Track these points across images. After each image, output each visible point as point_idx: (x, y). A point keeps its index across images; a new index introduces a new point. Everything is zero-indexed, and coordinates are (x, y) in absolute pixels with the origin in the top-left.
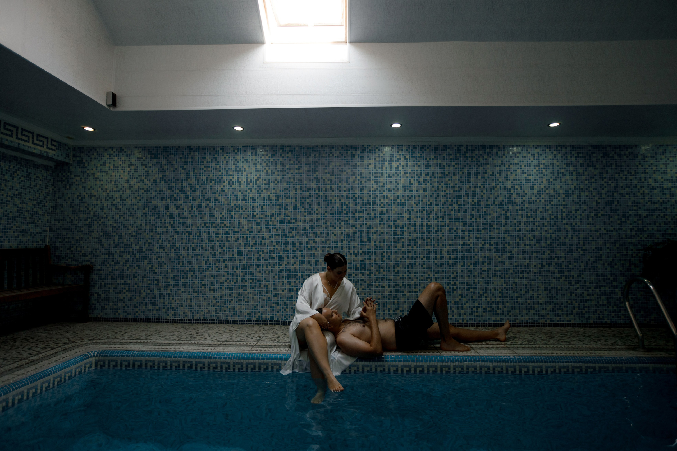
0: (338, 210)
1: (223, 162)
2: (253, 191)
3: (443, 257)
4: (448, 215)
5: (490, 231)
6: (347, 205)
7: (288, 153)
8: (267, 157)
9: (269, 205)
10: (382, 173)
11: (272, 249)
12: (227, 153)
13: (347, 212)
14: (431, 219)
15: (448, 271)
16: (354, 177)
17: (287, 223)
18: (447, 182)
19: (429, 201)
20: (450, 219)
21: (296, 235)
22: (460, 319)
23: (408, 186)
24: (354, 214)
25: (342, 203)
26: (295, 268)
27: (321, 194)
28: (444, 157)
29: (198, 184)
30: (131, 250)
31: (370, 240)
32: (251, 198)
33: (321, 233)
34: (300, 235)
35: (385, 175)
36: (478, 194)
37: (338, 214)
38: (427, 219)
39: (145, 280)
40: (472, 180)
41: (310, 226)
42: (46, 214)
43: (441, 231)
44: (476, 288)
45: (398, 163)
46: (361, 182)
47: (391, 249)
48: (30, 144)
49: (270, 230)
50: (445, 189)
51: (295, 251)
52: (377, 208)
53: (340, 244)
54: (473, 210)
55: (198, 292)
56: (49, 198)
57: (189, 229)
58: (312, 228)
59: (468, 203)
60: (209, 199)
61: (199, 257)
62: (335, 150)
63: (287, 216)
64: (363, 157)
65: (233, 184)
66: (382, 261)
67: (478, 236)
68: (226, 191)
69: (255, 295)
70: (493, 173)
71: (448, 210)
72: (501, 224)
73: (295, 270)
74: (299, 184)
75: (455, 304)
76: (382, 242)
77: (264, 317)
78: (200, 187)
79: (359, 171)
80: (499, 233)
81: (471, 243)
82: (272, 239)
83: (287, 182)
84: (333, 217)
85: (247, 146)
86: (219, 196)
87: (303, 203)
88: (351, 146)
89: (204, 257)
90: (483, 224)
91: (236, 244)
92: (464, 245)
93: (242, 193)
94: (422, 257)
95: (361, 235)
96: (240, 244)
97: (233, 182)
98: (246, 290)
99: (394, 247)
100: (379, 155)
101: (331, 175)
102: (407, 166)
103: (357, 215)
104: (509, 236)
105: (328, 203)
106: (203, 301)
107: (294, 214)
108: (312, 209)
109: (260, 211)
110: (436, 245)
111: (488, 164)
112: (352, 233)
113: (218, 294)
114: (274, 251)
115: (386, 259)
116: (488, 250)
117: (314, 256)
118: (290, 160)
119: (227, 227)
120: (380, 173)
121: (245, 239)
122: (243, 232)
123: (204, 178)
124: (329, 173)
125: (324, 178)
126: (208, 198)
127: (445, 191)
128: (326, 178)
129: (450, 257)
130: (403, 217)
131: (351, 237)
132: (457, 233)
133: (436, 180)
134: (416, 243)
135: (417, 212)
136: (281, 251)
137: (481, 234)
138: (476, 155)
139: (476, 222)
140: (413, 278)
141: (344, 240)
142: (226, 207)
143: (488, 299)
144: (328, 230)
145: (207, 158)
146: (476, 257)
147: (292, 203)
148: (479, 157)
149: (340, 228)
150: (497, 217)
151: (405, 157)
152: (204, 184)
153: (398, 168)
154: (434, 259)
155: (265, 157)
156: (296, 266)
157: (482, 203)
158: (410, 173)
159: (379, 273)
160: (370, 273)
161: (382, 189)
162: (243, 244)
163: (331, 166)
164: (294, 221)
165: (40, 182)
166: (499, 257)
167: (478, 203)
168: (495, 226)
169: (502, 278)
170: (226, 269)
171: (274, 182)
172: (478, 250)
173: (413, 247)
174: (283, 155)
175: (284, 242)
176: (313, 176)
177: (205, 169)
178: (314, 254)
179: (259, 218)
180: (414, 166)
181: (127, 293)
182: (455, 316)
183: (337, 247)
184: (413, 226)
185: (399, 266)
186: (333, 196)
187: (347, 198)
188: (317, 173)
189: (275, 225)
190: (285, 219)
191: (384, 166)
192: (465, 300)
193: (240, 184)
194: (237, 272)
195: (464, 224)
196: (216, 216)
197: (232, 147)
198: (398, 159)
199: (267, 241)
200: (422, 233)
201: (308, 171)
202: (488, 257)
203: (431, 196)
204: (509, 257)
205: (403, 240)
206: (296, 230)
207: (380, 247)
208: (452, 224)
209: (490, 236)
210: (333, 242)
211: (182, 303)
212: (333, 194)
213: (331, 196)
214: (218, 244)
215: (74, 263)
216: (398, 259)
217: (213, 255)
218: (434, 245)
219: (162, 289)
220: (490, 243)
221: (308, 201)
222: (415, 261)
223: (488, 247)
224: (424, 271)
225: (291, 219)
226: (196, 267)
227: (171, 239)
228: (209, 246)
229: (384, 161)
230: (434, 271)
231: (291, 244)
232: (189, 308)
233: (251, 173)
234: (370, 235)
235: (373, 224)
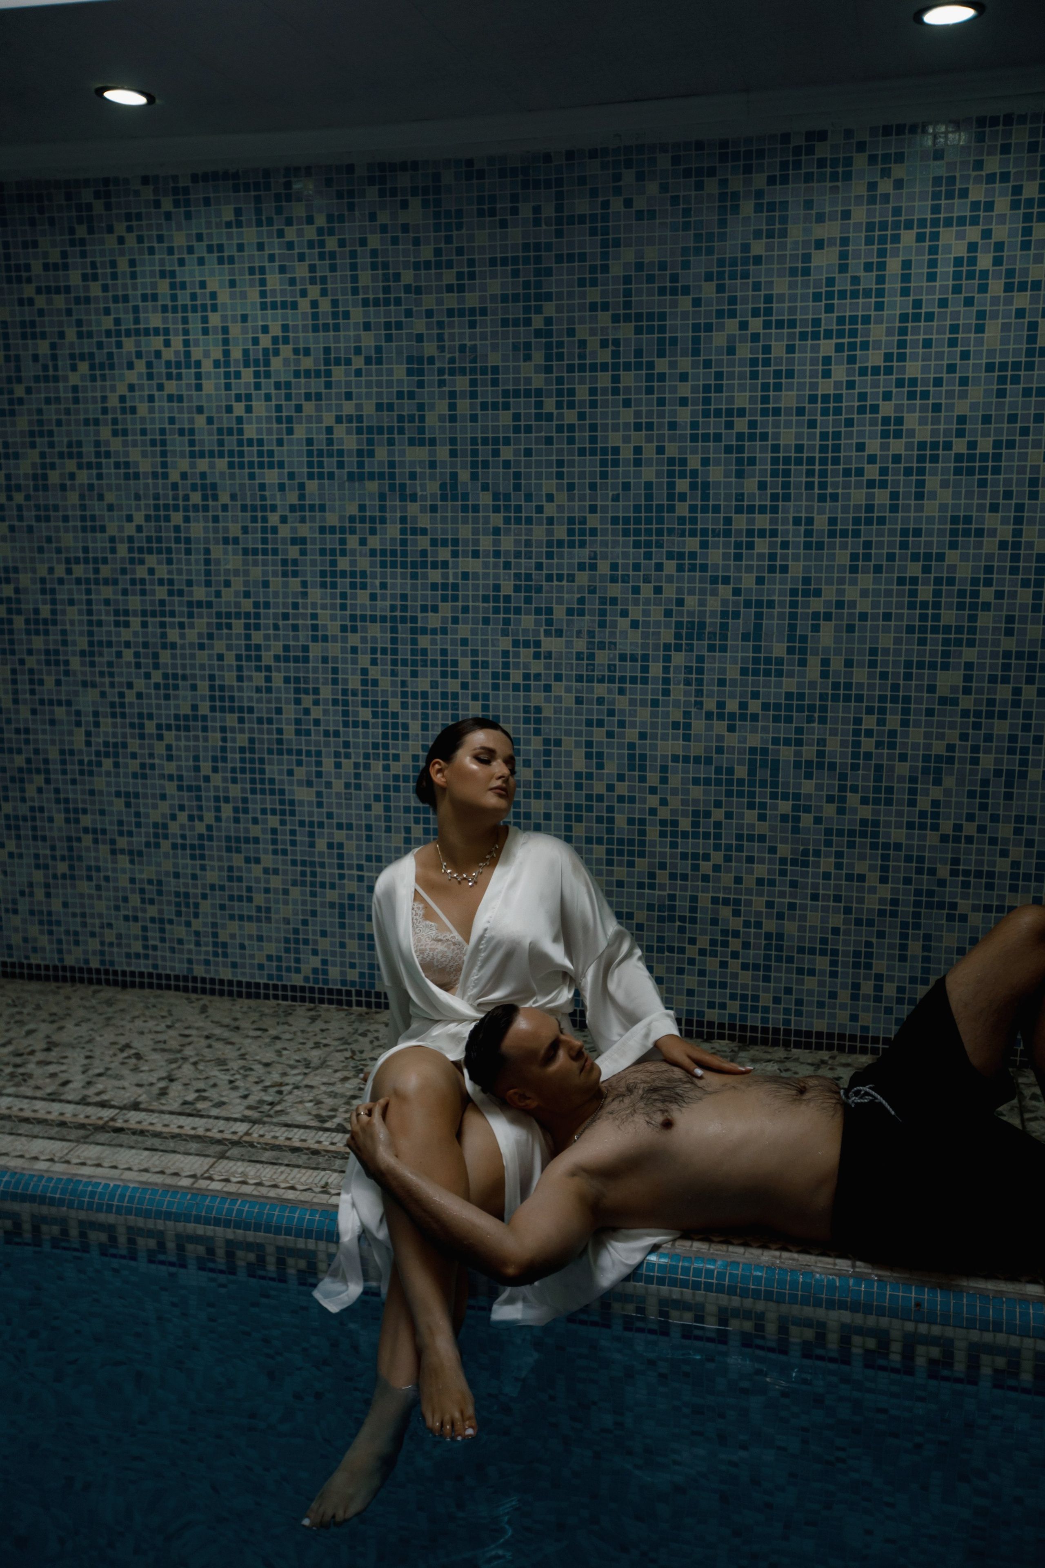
0: (649, 497)
1: (113, 264)
2: (259, 407)
6: (694, 473)
7: (405, 204)
8: (311, 232)
9: (331, 475)
10: (881, 292)
11: (354, 682)
13: (693, 509)
17: (414, 564)
21: (455, 620)
24: (728, 521)
25: (671, 461)
27: (570, 417)
31: (803, 651)
32: (250, 442)
33: (570, 612)
34: (475, 621)
37: (649, 521)
41: (518, 576)
47: (907, 699)
49: (343, 595)
52: (847, 486)
53: (656, 669)
58: (529, 589)
60: (74, 450)
61: (60, 712)
62: (640, 175)
63: (414, 531)
65: (170, 376)
66: (856, 755)
68: (143, 409)
74: (463, 370)
76: (861, 663)
79: (757, 287)
82: (354, 639)
83: (410, 359)
84: (626, 533)
86: (115, 433)
87: (486, 464)
93: (210, 420)
95: (758, 627)
96: (221, 657)
97: (168, 363)
99: (919, 688)
101: (616, 319)
103: (740, 522)
105: (604, 463)
107: (444, 520)
108: (529, 497)
109: (293, 509)
112: (714, 613)
114: (365, 693)
115: (879, 744)
117: (538, 721)
119: (161, 581)
120: (868, 293)
123: (43, 348)
124: (605, 308)
125: (582, 332)
126: (70, 444)
128: (593, 332)
131: (712, 636)
140: (1006, 841)
141: (678, 648)
144: (603, 601)
147: (433, 465)
149: (658, 590)
152: (46, 379)
155: (300, 234)
159: (842, 810)
160: (796, 808)
164: (444, 554)
170: (171, 768)
171: (348, 362)
173: (1017, 691)
175: (405, 651)
178: (538, 710)
179: (294, 541)
185: (938, 782)
186: (627, 426)
187: (695, 438)
189: (364, 574)
190: (404, 542)
193: (198, 376)
199: (334, 649)
205: (969, 654)
206: (456, 598)
207: (848, 686)
210: (623, 658)
212: (628, 416)
213: (616, 428)
216: (938, 748)
217: (113, 704)
221: (506, 453)
222: (1024, 763)
225: (434, 543)
228: (93, 664)
234: (803, 626)
235: (819, 569)
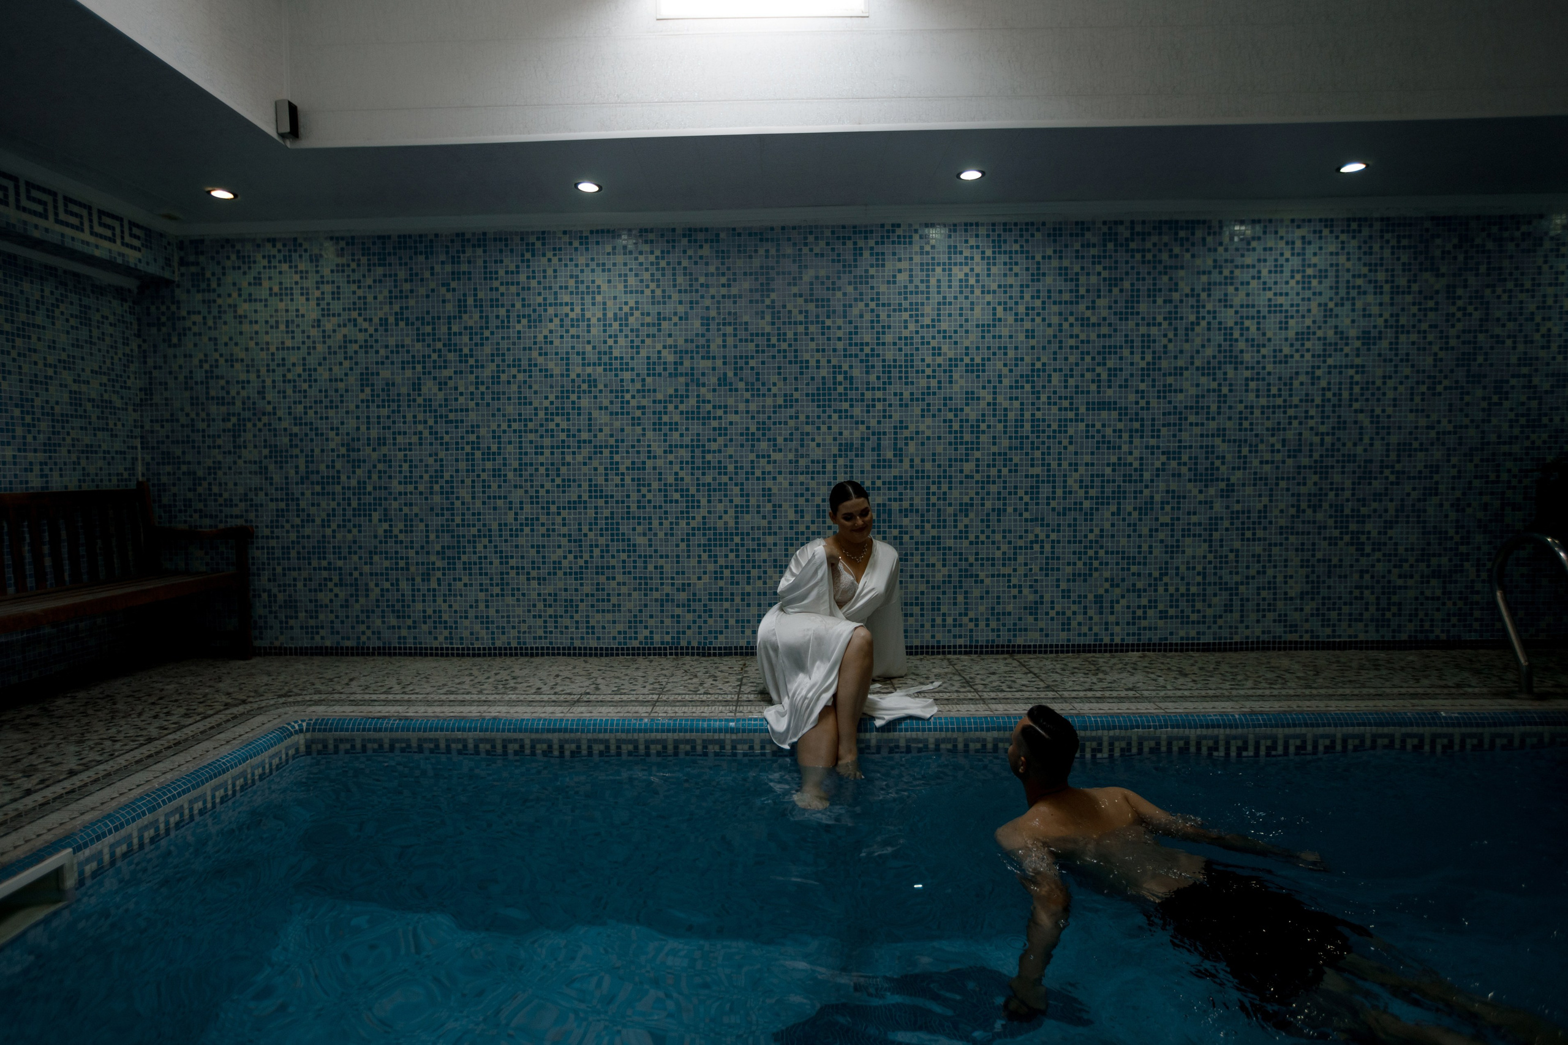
0: (824, 384)
1: (545, 271)
2: (622, 341)
3: (1070, 492)
4: (1082, 392)
5: (1180, 430)
6: (846, 372)
7: (701, 247)
8: (652, 258)
9: (660, 375)
10: (928, 293)
11: (671, 479)
12: (554, 249)
13: (845, 389)
14: (1044, 403)
15: (1081, 525)
16: (861, 305)
17: (704, 418)
18: (1083, 313)
19: (1039, 359)
20: (1088, 403)
21: (726, 446)
22: (1106, 635)
23: (989, 325)
24: (863, 394)
25: (834, 367)
26: (726, 523)
27: (784, 346)
28: (1077, 251)
29: (487, 328)
30: (338, 489)
31: (901, 455)
32: (616, 358)
33: (785, 440)
34: (736, 446)
35: (936, 298)
36: (1154, 341)
37: (824, 395)
38: (1033, 404)
39: (376, 558)
40: (1143, 307)
41: (758, 423)
42: (130, 408)
43: (1066, 432)
44: (1145, 564)
45: (966, 269)
46: (878, 316)
47: (950, 477)
48: (86, 236)
49: (665, 435)
50: (1076, 330)
51: (726, 484)
52: (917, 378)
53: (829, 467)
54: (1143, 381)
55: (503, 584)
56: (133, 367)
57: (472, 438)
58: (764, 429)
59: (1132, 364)
60: (516, 363)
61: (500, 503)
62: (816, 238)
63: (704, 402)
64: (883, 254)
65: (573, 326)
66: (928, 505)
67: (1153, 442)
68: (557, 342)
69: (635, 590)
70: (1193, 290)
71: (1082, 381)
72: (1208, 413)
73: (726, 529)
74: (730, 324)
75: (1096, 602)
76: (928, 461)
77: (657, 638)
78: (492, 333)
79: (872, 288)
80: (1202, 436)
81: (1136, 459)
82: (671, 457)
83: (702, 318)
84: (813, 401)
85: (603, 231)
86: (540, 354)
87: (741, 368)
88: (855, 227)
89: (511, 503)
90: (1164, 414)
91: (585, 469)
92: (1120, 465)
93: (594, 348)
94: (1021, 493)
95: (879, 445)
96: (596, 469)
97: (572, 320)
98: (614, 578)
99: (956, 471)
100: (922, 248)
101: (806, 301)
102: (989, 275)
103: (869, 395)
104: (1224, 441)
105: (801, 368)
106: (513, 606)
107: (720, 396)
108: (763, 384)
109: (638, 391)
110: (1054, 465)
111: (1182, 268)
112: (857, 439)
113: (548, 589)
114: (676, 485)
115: (939, 499)
116: (1174, 475)
117: (770, 495)
118: (707, 264)
119: (563, 430)
120: (922, 293)
121: (606, 458)
122: (601, 441)
123: (502, 312)
124: (801, 296)
125: (789, 307)
126: (514, 360)
127: (1077, 336)
128: (795, 307)
129: (1087, 492)
130: (978, 399)
131: (857, 449)
132: (1104, 436)
133: (1056, 308)
134: (1007, 461)
135: (1011, 387)
136: (692, 485)
137: (1158, 437)
138: (1155, 245)
139: (1148, 409)
140: (999, 542)
141: (840, 456)
142: (557, 381)
143: (1172, 589)
144: (802, 434)
145: (507, 261)
146: (1147, 492)
147: (714, 369)
148: (1160, 251)
149: (830, 428)
150: (1197, 396)
151: (983, 253)
152: (503, 327)
153: (967, 281)
154: (1048, 498)
155: (646, 258)
156: (729, 518)
157: (1164, 364)
158: (994, 292)
159: (922, 532)
160: (900, 532)
161: (928, 332)
162: (601, 470)
163: (806, 278)
164: (719, 413)
165: (111, 330)
166: (1201, 492)
167: (1154, 364)
168: (1192, 418)
169: (1205, 541)
170: (564, 530)
171: (670, 319)
172: (1152, 475)
173: (1000, 471)
174: (690, 252)
175: (699, 462)
176: (763, 302)
177: (502, 289)
178: (770, 489)
179: (638, 408)
180: (1005, 275)
181: (337, 590)
182: (1096, 629)
183: (824, 473)
184: (1000, 421)
185: (967, 516)
186: (812, 350)
187: (845, 356)
188: (773, 296)
189: (676, 424)
190: (698, 407)
191: (934, 276)
192: (1117, 591)
193: (589, 326)
194: (591, 535)
195: (1120, 414)
196: (536, 404)
197: (565, 233)
198: (966, 258)
199: (660, 463)
200: (1022, 437)
201: (751, 291)
202: (1174, 491)
203: (1044, 348)
204: (1222, 490)
205: (977, 454)
206: (726, 435)
207: (923, 471)
208: (1093, 415)
209: (1180, 441)
210: (813, 462)
211: (466, 612)
212: (813, 345)
213: (807, 351)
214: (542, 470)
215: (207, 522)
216: (966, 500)
217: (532, 497)
218: (1049, 465)
219: (418, 579)
220: (1180, 458)
221: (752, 363)
222: (1005, 504)
223: (1174, 469)
224: (1026, 526)
225: (714, 407)
226: (495, 526)
227: (431, 461)
228: (521, 476)
229: (933, 264)
230: (1048, 525)
231: (714, 468)
232: (482, 623)
233: (615, 298)
234: (901, 444)
235: (906, 416)
